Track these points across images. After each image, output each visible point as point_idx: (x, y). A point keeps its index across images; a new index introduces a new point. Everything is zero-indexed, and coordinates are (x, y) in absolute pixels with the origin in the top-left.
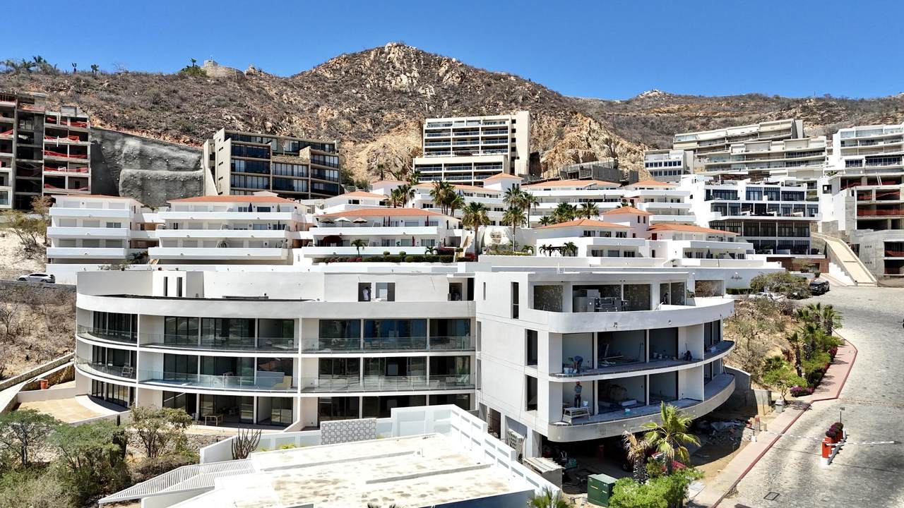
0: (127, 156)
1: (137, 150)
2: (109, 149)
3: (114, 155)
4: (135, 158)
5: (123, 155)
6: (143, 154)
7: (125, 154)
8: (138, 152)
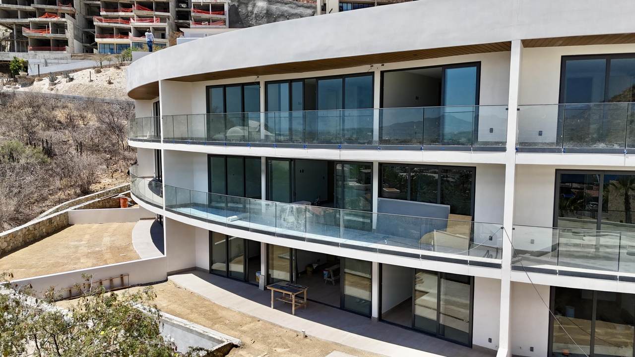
0: (257, 16)
1: (264, 10)
2: (244, 11)
3: (247, 16)
4: (263, 17)
5: (254, 16)
6: (269, 13)
7: (256, 14)
8: (265, 12)
